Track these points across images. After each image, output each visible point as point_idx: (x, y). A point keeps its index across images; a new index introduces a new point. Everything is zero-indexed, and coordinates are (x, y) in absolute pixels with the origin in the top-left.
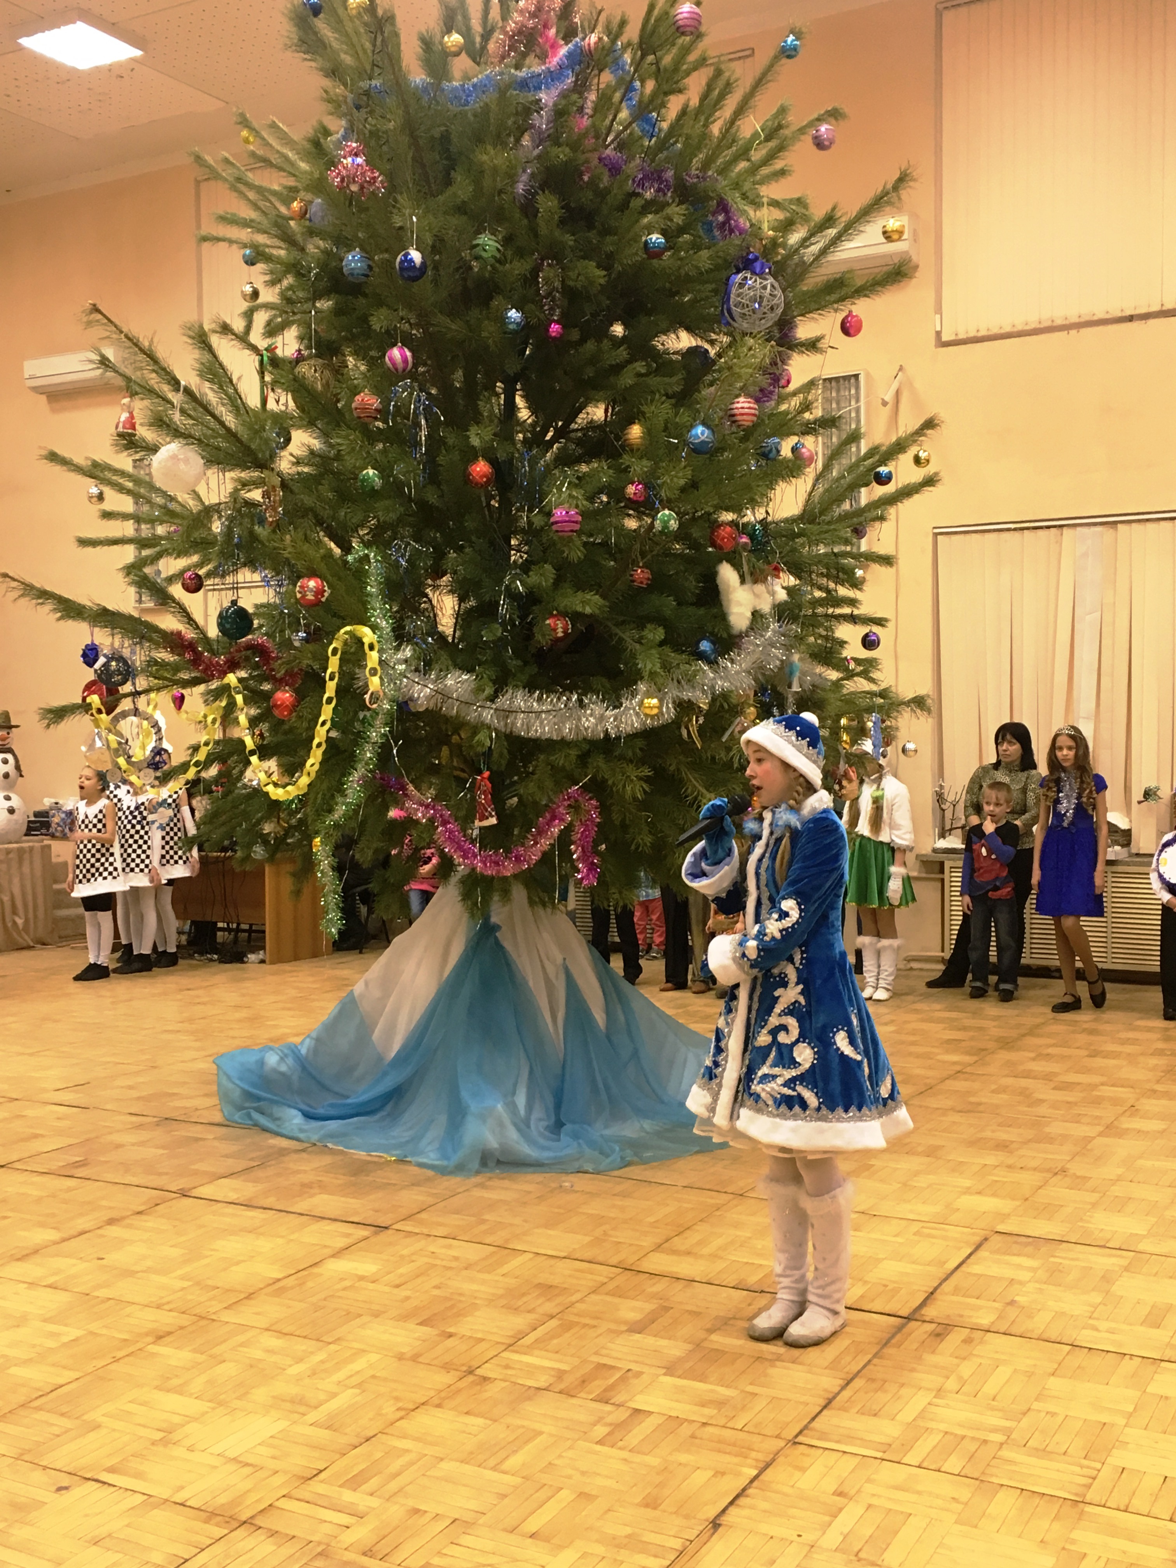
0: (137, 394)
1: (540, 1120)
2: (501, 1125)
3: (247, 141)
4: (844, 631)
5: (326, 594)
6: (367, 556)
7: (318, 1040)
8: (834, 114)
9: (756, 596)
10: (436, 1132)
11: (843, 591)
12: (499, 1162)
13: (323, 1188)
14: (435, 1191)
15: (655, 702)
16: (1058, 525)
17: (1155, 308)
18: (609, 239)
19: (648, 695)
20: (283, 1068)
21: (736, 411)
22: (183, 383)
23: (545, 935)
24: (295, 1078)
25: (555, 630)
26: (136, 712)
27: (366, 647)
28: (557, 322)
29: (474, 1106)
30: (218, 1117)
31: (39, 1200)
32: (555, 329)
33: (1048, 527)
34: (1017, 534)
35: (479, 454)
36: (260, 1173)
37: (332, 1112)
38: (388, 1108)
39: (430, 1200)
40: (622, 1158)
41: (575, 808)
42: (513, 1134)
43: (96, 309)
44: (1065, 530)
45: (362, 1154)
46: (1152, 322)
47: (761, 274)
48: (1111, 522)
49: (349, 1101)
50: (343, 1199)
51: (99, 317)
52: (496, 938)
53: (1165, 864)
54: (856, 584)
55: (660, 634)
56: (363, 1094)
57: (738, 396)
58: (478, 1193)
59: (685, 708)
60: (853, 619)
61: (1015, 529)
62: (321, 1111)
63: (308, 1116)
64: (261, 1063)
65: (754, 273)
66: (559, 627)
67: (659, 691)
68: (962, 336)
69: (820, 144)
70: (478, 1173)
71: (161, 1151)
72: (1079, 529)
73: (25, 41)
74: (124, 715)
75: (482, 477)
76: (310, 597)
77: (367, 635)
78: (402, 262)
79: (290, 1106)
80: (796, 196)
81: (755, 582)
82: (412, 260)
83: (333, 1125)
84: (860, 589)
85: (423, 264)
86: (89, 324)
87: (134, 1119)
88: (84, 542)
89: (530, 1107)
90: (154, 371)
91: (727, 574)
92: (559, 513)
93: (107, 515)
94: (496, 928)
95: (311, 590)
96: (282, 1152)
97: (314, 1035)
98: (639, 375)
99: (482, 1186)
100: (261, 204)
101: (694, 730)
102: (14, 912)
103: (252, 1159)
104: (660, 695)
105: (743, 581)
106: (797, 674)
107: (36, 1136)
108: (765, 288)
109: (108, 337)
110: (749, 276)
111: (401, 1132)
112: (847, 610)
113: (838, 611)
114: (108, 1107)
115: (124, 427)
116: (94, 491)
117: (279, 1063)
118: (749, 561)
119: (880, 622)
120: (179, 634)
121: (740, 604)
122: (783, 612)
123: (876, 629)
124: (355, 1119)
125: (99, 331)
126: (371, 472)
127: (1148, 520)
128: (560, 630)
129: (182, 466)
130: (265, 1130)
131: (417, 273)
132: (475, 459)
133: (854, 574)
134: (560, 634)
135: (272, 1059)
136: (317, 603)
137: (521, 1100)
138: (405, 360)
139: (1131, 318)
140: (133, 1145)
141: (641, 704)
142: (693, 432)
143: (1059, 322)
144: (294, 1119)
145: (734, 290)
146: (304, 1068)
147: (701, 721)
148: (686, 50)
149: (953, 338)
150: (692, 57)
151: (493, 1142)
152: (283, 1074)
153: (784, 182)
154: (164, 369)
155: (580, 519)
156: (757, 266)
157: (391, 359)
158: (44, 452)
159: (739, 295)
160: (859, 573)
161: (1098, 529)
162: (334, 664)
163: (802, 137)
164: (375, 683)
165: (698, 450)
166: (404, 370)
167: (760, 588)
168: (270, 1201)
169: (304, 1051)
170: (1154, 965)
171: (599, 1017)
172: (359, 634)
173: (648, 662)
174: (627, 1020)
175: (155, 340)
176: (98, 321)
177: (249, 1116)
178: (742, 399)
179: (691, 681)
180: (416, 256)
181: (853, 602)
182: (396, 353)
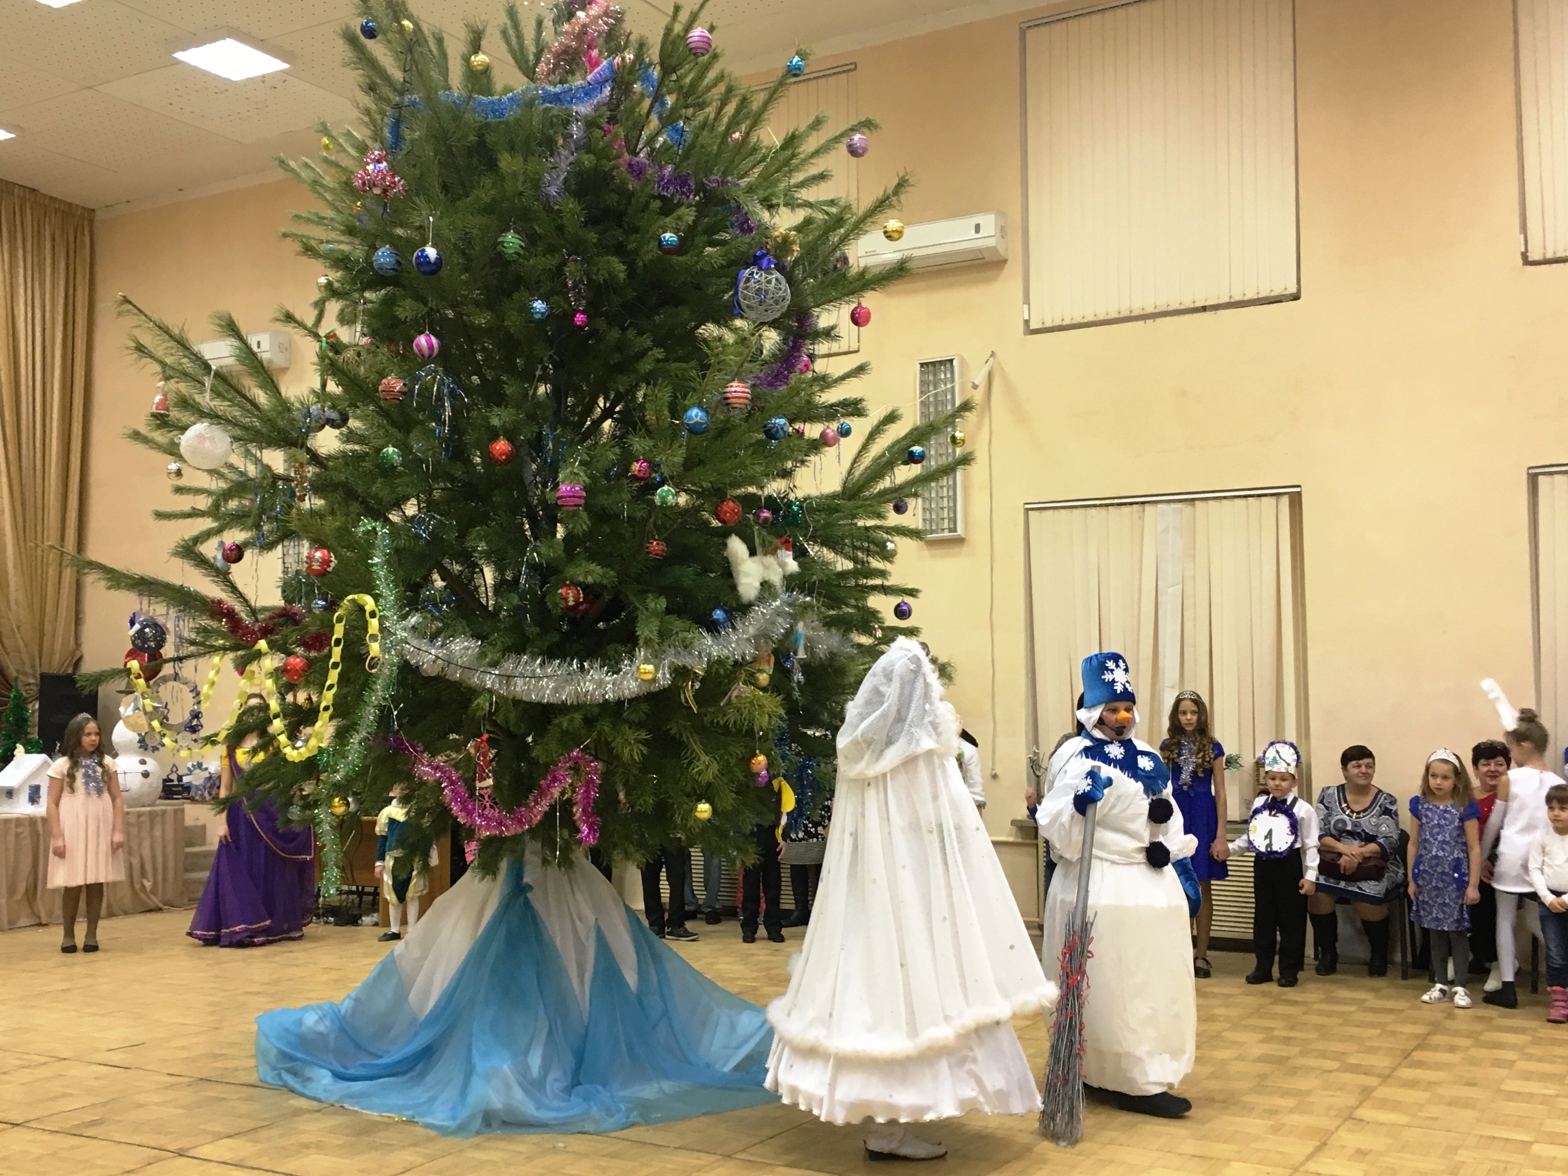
0: (172, 377)
1: (556, 1080)
2: (508, 1086)
3: (326, 147)
4: (875, 601)
5: (332, 565)
6: (374, 528)
7: (357, 1000)
8: (868, 125)
9: (766, 567)
10: (451, 1093)
11: (876, 564)
12: (505, 1124)
13: (319, 1146)
14: (427, 1151)
15: (650, 667)
16: (1142, 502)
17: (1225, 299)
18: (634, 236)
19: (647, 661)
20: (321, 1028)
21: (729, 395)
22: (214, 367)
23: (579, 896)
24: (332, 1038)
25: (566, 599)
26: (176, 677)
27: (367, 615)
28: (583, 312)
29: (480, 1065)
30: (253, 1078)
31: (39, 1158)
32: (580, 318)
33: (1131, 504)
34: (1103, 511)
35: (501, 433)
36: (265, 1133)
37: (363, 1072)
38: (419, 1068)
39: (420, 1160)
40: (628, 1117)
41: (576, 769)
42: (518, 1094)
43: (126, 301)
44: (1147, 507)
45: (374, 1115)
46: (1222, 313)
47: (768, 271)
48: (1190, 500)
49: (380, 1061)
50: (335, 1159)
51: (131, 307)
52: (526, 898)
53: (1255, 831)
54: (888, 556)
55: (662, 603)
56: (396, 1054)
57: (733, 380)
58: (471, 1154)
59: (681, 673)
60: (885, 590)
61: (1101, 505)
62: (352, 1072)
63: (338, 1076)
64: (300, 1023)
65: (760, 269)
66: (571, 596)
67: (656, 658)
68: (1048, 324)
69: (854, 151)
70: (478, 1133)
71: (180, 1111)
72: (1160, 506)
73: (179, 55)
74: (165, 680)
75: (501, 454)
76: (316, 566)
77: (369, 602)
78: (418, 257)
79: (321, 1067)
80: (830, 198)
81: (765, 554)
82: (427, 256)
83: (358, 1086)
84: (891, 562)
85: (439, 260)
86: (120, 314)
87: (169, 1079)
88: (161, 516)
89: (546, 1068)
90: (185, 356)
91: (737, 546)
92: (564, 488)
93: (179, 490)
94: (530, 888)
95: (317, 561)
96: (298, 1112)
97: (353, 995)
98: (658, 361)
99: (478, 1147)
100: (337, 203)
101: (689, 695)
102: (143, 875)
103: (264, 1120)
104: (657, 661)
105: (753, 553)
106: (802, 642)
107: (65, 1095)
108: (769, 282)
109: (140, 326)
110: (755, 270)
111: (420, 1094)
112: (878, 582)
113: (871, 582)
114: (151, 1067)
115: (157, 408)
116: (173, 467)
117: (317, 1022)
118: (760, 534)
119: (912, 593)
120: (220, 602)
121: (748, 575)
122: (791, 582)
123: (908, 599)
124: (382, 1080)
125: (133, 320)
126: (391, 450)
127: (1225, 498)
128: (571, 599)
129: (208, 444)
130: (292, 1091)
131: (434, 268)
132: (495, 438)
133: (886, 547)
134: (571, 603)
135: (311, 1020)
136: (323, 574)
137: (535, 1061)
138: (431, 347)
139: (1204, 309)
140: (157, 1104)
141: (638, 668)
142: (689, 413)
143: (1136, 312)
144: (323, 1079)
145: (742, 284)
146: (342, 1030)
147: (697, 685)
148: (706, 68)
149: (1040, 326)
150: (712, 74)
151: (497, 1102)
152: (320, 1034)
153: (823, 185)
154: (195, 355)
155: (584, 494)
156: (765, 262)
157: (417, 345)
158: (129, 432)
159: (746, 288)
160: (890, 546)
161: (1178, 506)
162: (339, 631)
163: (836, 146)
164: (375, 648)
165: (694, 430)
166: (430, 356)
167: (770, 560)
168: (264, 1162)
169: (343, 1011)
170: (1248, 933)
171: (631, 978)
172: (361, 602)
173: (646, 630)
174: (659, 981)
175: (186, 329)
176: (129, 311)
177: (280, 1076)
178: (735, 384)
179: (687, 646)
180: (431, 252)
181: (883, 574)
182: (422, 340)
